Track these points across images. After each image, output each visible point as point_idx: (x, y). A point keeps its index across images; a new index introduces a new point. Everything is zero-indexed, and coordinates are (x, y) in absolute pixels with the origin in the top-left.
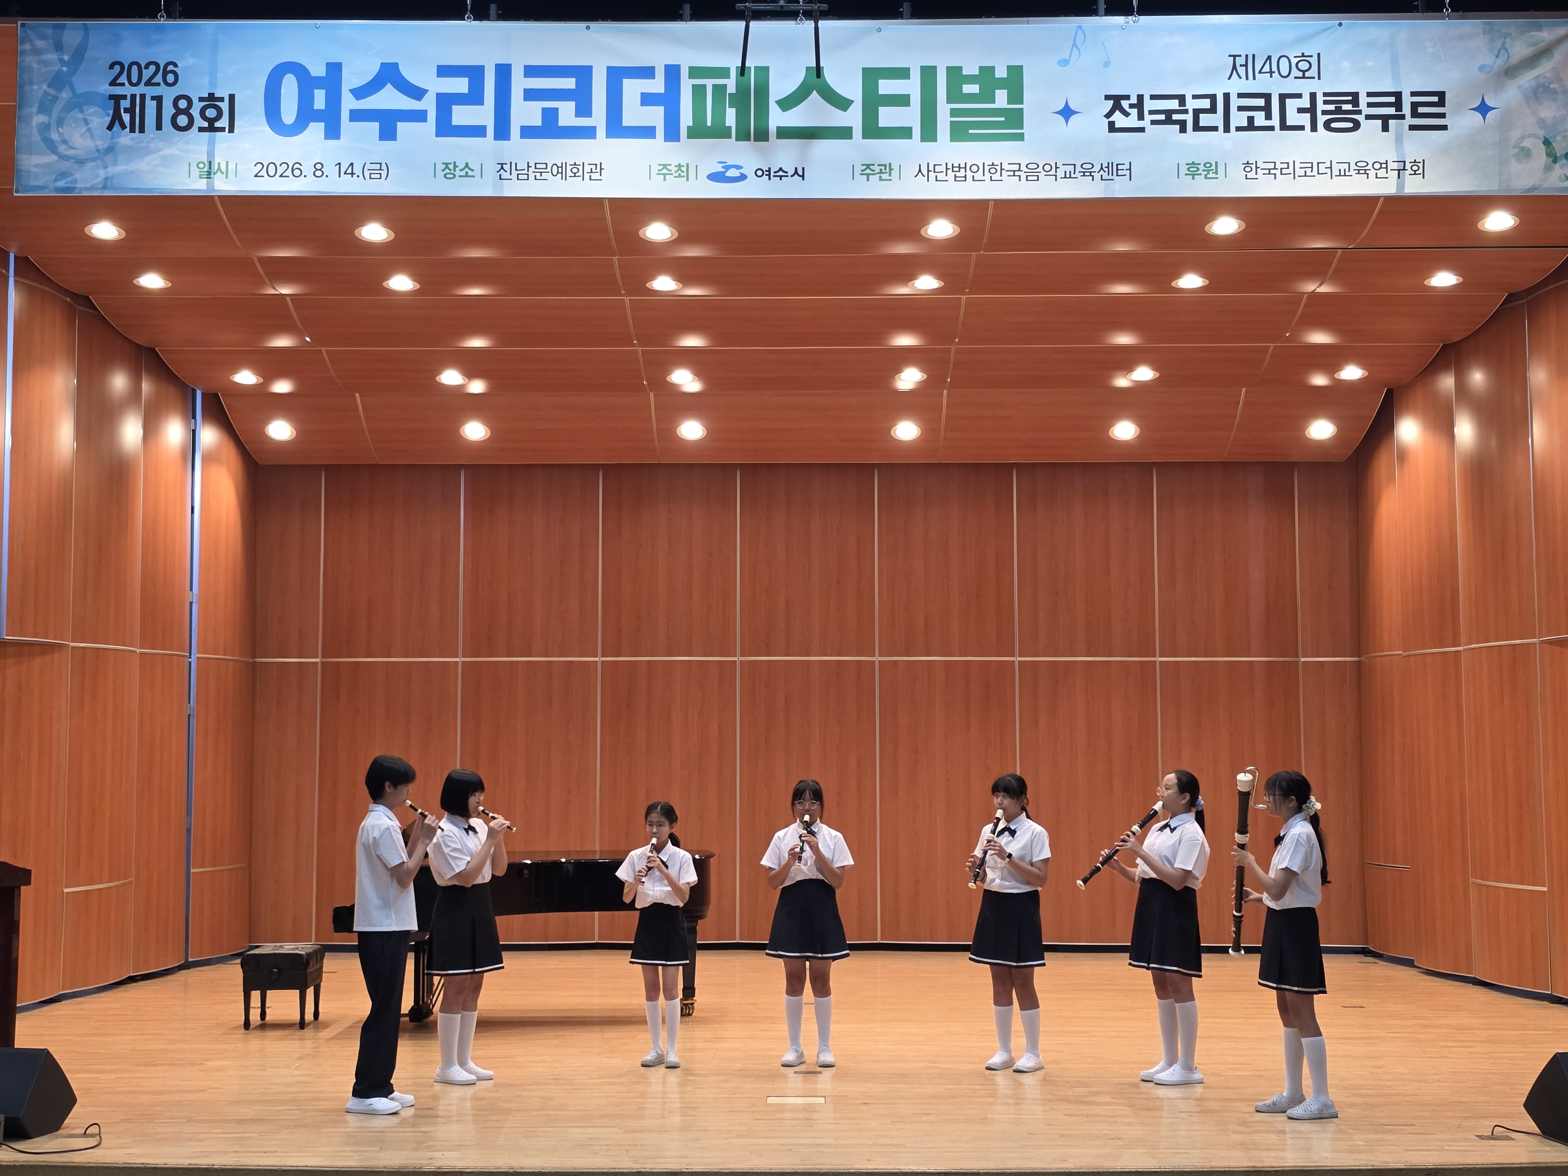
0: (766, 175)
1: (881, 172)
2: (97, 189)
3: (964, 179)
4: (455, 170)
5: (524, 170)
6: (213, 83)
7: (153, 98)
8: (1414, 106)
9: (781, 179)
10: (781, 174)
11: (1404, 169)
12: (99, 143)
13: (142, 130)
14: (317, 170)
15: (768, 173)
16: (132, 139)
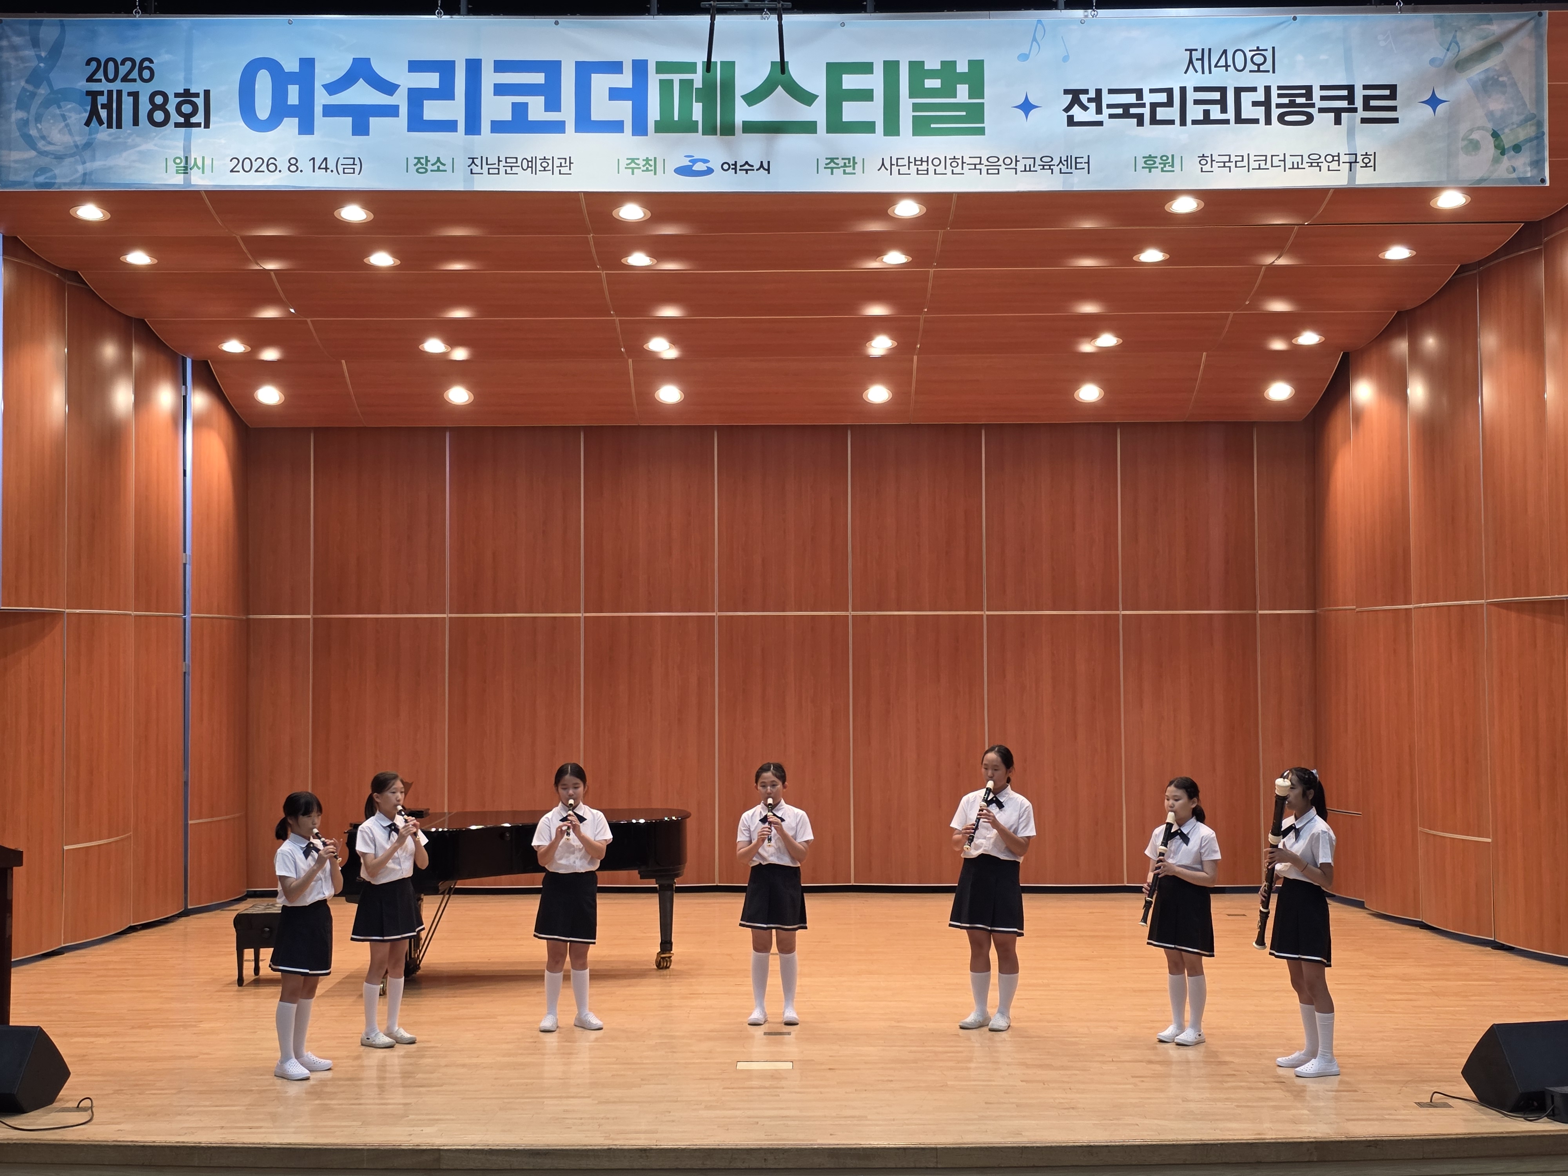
0: (732, 169)
1: (845, 166)
2: (75, 184)
3: (926, 172)
4: (427, 165)
5: (495, 164)
6: (188, 79)
7: (129, 94)
8: (1367, 99)
9: (747, 173)
10: (747, 167)
11: (1356, 162)
12: (77, 138)
13: (119, 126)
14: (292, 165)
15: (734, 167)
16: (110, 135)
